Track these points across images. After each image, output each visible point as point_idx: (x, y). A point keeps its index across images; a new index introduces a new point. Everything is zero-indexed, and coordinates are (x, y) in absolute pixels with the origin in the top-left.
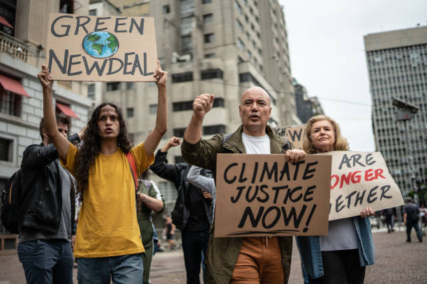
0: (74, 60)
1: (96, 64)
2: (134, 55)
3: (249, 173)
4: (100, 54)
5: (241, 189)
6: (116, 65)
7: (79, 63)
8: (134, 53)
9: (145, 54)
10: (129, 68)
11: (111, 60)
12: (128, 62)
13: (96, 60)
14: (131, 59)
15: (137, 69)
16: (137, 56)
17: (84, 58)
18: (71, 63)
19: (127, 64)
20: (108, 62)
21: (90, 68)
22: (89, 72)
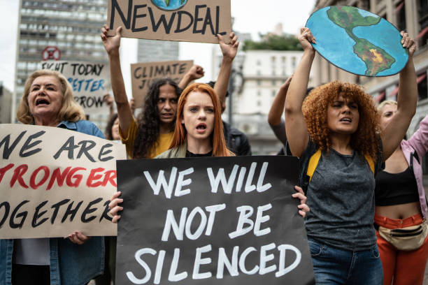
0: (140, 12)
1: (163, 18)
2: (205, 9)
3: (148, 73)
4: (168, 5)
5: (144, 81)
6: (186, 20)
7: (145, 15)
8: (205, 6)
9: (218, 8)
10: (200, 25)
11: (180, 13)
12: (199, 17)
13: (163, 13)
14: (202, 13)
15: (208, 27)
16: (209, 10)
17: (150, 10)
18: (136, 16)
19: (197, 19)
20: (177, 16)
21: (156, 23)
22: (155, 28)
